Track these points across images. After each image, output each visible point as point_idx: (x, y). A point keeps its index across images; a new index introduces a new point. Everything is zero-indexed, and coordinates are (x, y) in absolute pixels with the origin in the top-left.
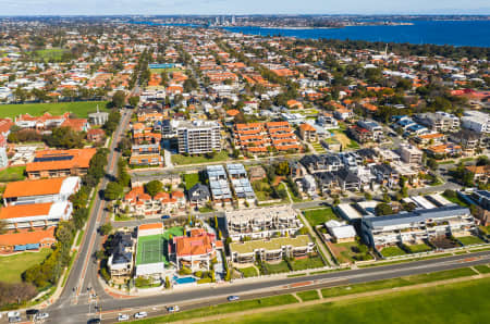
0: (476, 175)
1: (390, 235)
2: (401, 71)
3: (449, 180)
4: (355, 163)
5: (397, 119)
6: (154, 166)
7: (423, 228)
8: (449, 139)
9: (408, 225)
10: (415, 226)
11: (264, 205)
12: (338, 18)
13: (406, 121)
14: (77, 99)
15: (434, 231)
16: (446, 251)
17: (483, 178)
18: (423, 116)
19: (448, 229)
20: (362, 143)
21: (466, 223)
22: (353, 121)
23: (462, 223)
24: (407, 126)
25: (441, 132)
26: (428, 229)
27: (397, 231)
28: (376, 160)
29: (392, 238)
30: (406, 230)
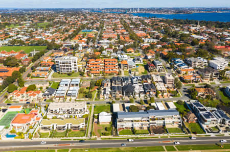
0: (199, 93)
1: (127, 123)
2: (201, 35)
3: (185, 95)
4: (137, 82)
5: (175, 60)
6: (41, 77)
7: (148, 121)
8: (197, 72)
9: (140, 119)
10: (144, 119)
11: (79, 101)
12: (192, 9)
13: (178, 62)
14: (37, 45)
15: (155, 123)
16: (156, 135)
17: (203, 95)
18: (189, 59)
19: (164, 123)
20: (149, 72)
21: (176, 120)
22: (152, 60)
23: (174, 120)
24: (177, 64)
25: (195, 68)
26: (151, 121)
27: (132, 121)
28: (149, 81)
29: (129, 125)
30: (138, 121)
